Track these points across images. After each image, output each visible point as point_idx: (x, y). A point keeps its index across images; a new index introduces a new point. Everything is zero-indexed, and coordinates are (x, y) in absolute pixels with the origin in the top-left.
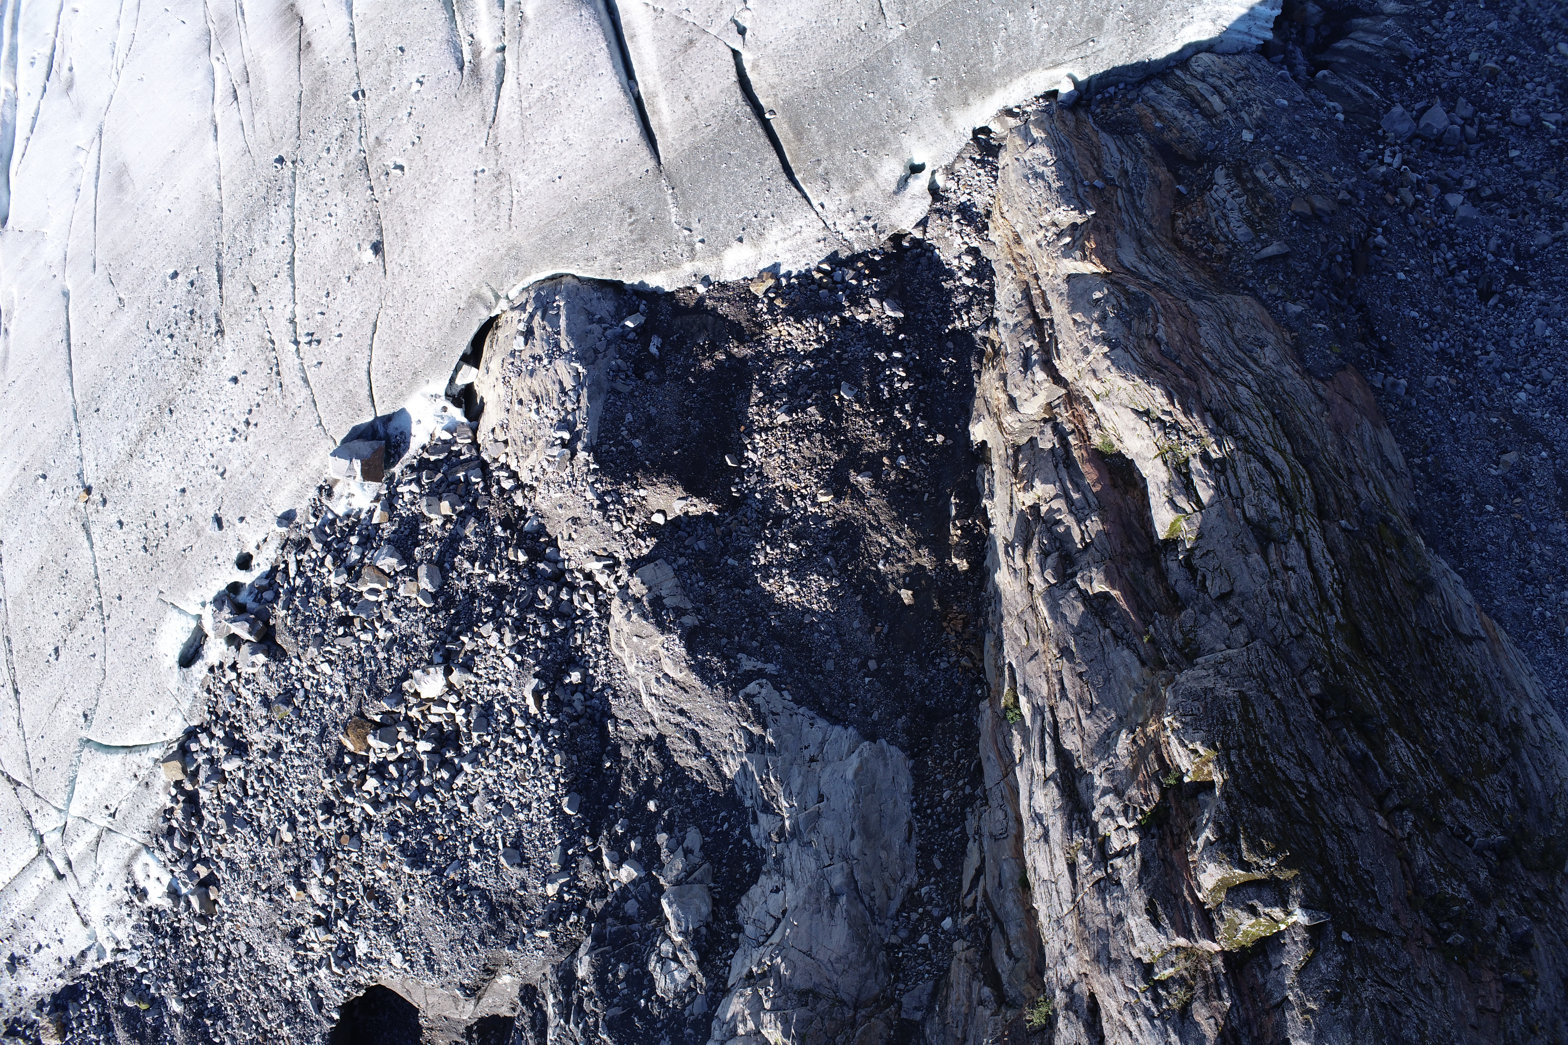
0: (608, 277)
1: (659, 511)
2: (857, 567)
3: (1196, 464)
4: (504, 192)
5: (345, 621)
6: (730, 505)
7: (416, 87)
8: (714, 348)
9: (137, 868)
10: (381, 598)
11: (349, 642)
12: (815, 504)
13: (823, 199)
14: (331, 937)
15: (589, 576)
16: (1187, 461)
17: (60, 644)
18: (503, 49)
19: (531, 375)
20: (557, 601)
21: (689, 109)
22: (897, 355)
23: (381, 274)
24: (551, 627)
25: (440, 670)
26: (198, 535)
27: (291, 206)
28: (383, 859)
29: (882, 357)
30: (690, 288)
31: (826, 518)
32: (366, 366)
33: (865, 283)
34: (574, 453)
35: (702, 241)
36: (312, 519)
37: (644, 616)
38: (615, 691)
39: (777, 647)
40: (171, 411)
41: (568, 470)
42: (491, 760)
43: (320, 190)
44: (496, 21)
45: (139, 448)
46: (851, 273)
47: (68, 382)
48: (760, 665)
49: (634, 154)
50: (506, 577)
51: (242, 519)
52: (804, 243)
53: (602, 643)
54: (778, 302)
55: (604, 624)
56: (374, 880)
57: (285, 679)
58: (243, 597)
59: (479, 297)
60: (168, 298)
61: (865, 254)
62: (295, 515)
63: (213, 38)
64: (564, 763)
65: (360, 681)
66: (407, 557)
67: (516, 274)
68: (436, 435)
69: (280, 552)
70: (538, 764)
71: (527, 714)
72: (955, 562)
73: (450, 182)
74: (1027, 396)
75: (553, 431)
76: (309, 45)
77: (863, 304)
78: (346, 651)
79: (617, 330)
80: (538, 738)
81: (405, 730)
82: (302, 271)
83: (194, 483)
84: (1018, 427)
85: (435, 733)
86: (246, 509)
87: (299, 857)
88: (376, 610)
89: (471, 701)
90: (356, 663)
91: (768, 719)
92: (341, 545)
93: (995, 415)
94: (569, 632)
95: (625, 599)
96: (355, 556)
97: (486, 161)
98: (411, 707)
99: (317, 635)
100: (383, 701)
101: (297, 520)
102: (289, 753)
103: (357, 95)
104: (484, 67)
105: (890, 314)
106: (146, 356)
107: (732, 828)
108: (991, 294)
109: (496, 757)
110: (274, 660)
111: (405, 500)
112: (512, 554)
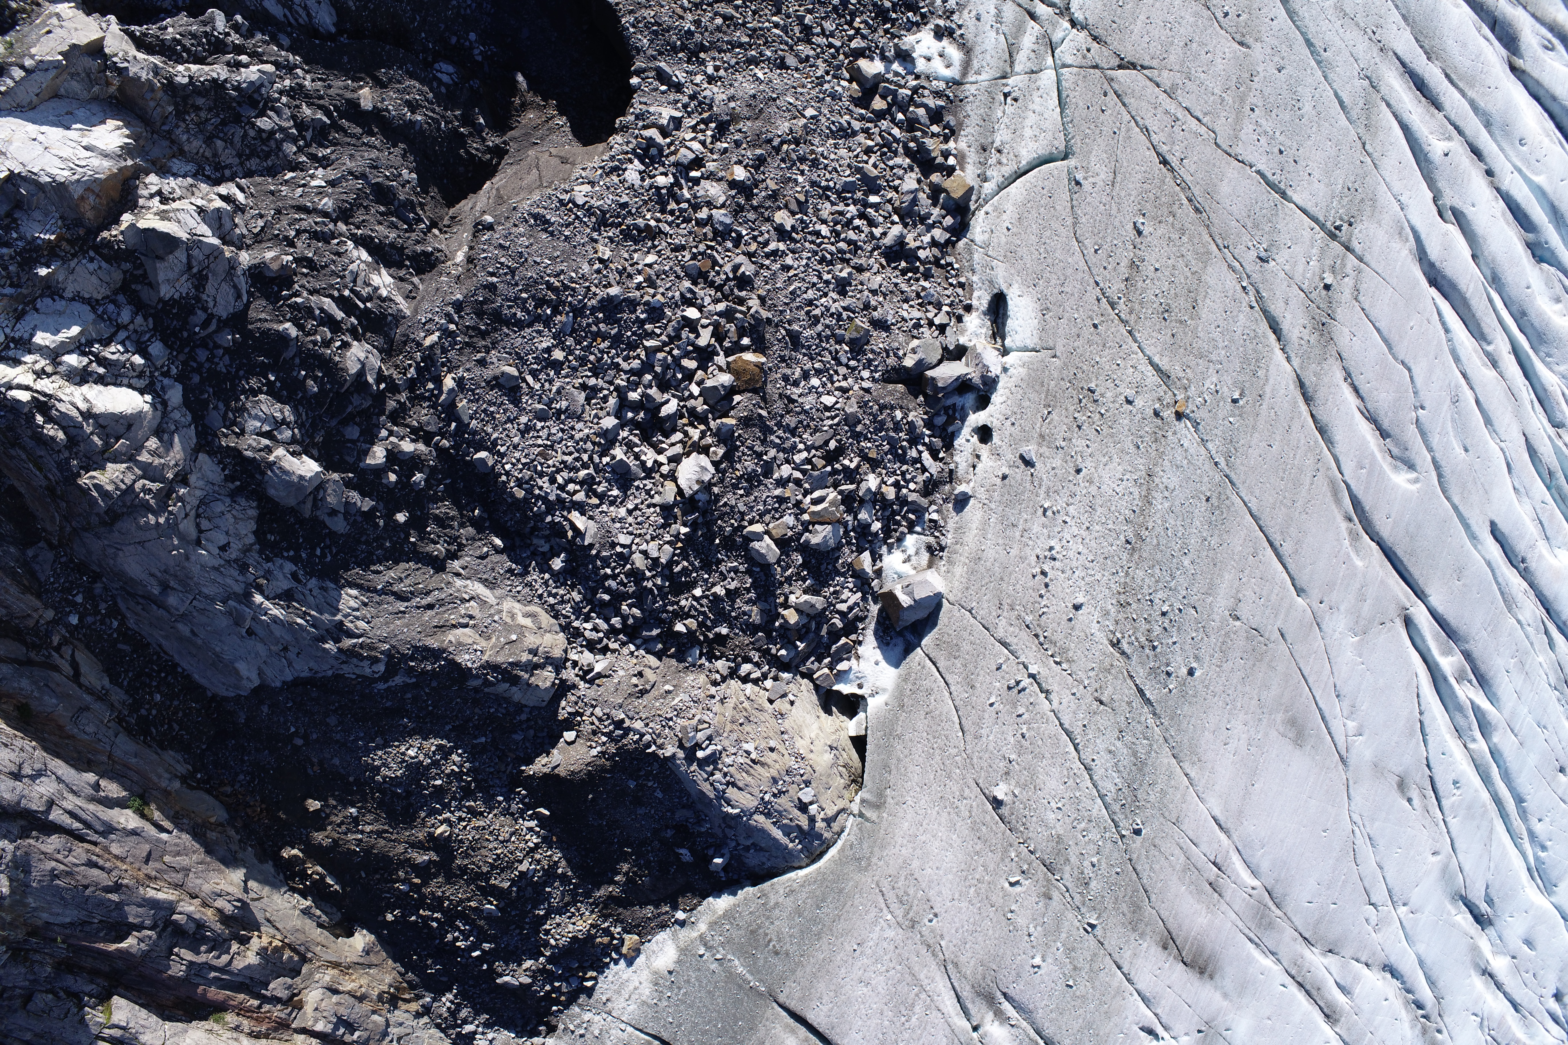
0: (766, 885)
1: (573, 742)
2: (373, 798)
4: (899, 913)
5: (831, 457)
6: (519, 780)
7: (1037, 961)
8: (630, 881)
9: (955, 54)
10: (808, 499)
11: (819, 439)
12: (447, 821)
13: (625, 1036)
14: (672, 159)
15: (605, 650)
17: (1138, 240)
18: (975, 1029)
19: (773, 778)
20: (618, 613)
22: (476, 954)
23: (980, 781)
24: (608, 591)
25: (688, 492)
26: (1042, 436)
27: (1102, 797)
28: (648, 279)
29: (486, 946)
30: (691, 910)
31: (429, 815)
32: (953, 688)
33: (548, 988)
34: (681, 746)
35: (701, 956)
36: (935, 516)
37: (515, 664)
38: (513, 574)
39: (389, 704)
40: (1128, 542)
41: (678, 729)
42: (589, 446)
43: (1083, 825)
45: (1144, 487)
46: (564, 990)
47: (1254, 509)
48: (390, 683)
49: (800, 999)
50: (683, 603)
51: (1004, 477)
52: (618, 992)
53: (552, 606)
54: (606, 940)
55: (563, 621)
56: (655, 247)
57: (870, 361)
58: (970, 399)
59: (878, 806)
60: (1187, 647)
61: (567, 1007)
62: (955, 509)
63: (1270, 904)
64: (512, 495)
65: (782, 416)
66: (806, 549)
67: (851, 846)
68: (853, 661)
69: (952, 466)
70: (541, 475)
71: (581, 508)
72: (295, 852)
73: (956, 896)
74: (324, 1004)
75: (719, 748)
76: (1165, 948)
77: (534, 974)
78: (816, 430)
79: (725, 851)
80: (552, 498)
81: (699, 409)
82: (1062, 744)
83: (1071, 485)
84: (317, 976)
85: (667, 427)
86: (1005, 490)
87: (755, 209)
88: (807, 486)
89: (644, 478)
90: (796, 428)
91: (344, 658)
92: (887, 513)
93: (349, 968)
94: (589, 596)
95: (549, 660)
96: (863, 515)
97: (932, 931)
98: (703, 435)
99: (859, 422)
100: (739, 419)
101: (950, 505)
102: (826, 295)
103: (1093, 926)
104: (984, 1007)
105: (507, 979)
106: (1181, 580)
107: (312, 555)
108: (443, 1031)
109: (585, 451)
110: (894, 368)
111: (846, 591)
112: (692, 623)
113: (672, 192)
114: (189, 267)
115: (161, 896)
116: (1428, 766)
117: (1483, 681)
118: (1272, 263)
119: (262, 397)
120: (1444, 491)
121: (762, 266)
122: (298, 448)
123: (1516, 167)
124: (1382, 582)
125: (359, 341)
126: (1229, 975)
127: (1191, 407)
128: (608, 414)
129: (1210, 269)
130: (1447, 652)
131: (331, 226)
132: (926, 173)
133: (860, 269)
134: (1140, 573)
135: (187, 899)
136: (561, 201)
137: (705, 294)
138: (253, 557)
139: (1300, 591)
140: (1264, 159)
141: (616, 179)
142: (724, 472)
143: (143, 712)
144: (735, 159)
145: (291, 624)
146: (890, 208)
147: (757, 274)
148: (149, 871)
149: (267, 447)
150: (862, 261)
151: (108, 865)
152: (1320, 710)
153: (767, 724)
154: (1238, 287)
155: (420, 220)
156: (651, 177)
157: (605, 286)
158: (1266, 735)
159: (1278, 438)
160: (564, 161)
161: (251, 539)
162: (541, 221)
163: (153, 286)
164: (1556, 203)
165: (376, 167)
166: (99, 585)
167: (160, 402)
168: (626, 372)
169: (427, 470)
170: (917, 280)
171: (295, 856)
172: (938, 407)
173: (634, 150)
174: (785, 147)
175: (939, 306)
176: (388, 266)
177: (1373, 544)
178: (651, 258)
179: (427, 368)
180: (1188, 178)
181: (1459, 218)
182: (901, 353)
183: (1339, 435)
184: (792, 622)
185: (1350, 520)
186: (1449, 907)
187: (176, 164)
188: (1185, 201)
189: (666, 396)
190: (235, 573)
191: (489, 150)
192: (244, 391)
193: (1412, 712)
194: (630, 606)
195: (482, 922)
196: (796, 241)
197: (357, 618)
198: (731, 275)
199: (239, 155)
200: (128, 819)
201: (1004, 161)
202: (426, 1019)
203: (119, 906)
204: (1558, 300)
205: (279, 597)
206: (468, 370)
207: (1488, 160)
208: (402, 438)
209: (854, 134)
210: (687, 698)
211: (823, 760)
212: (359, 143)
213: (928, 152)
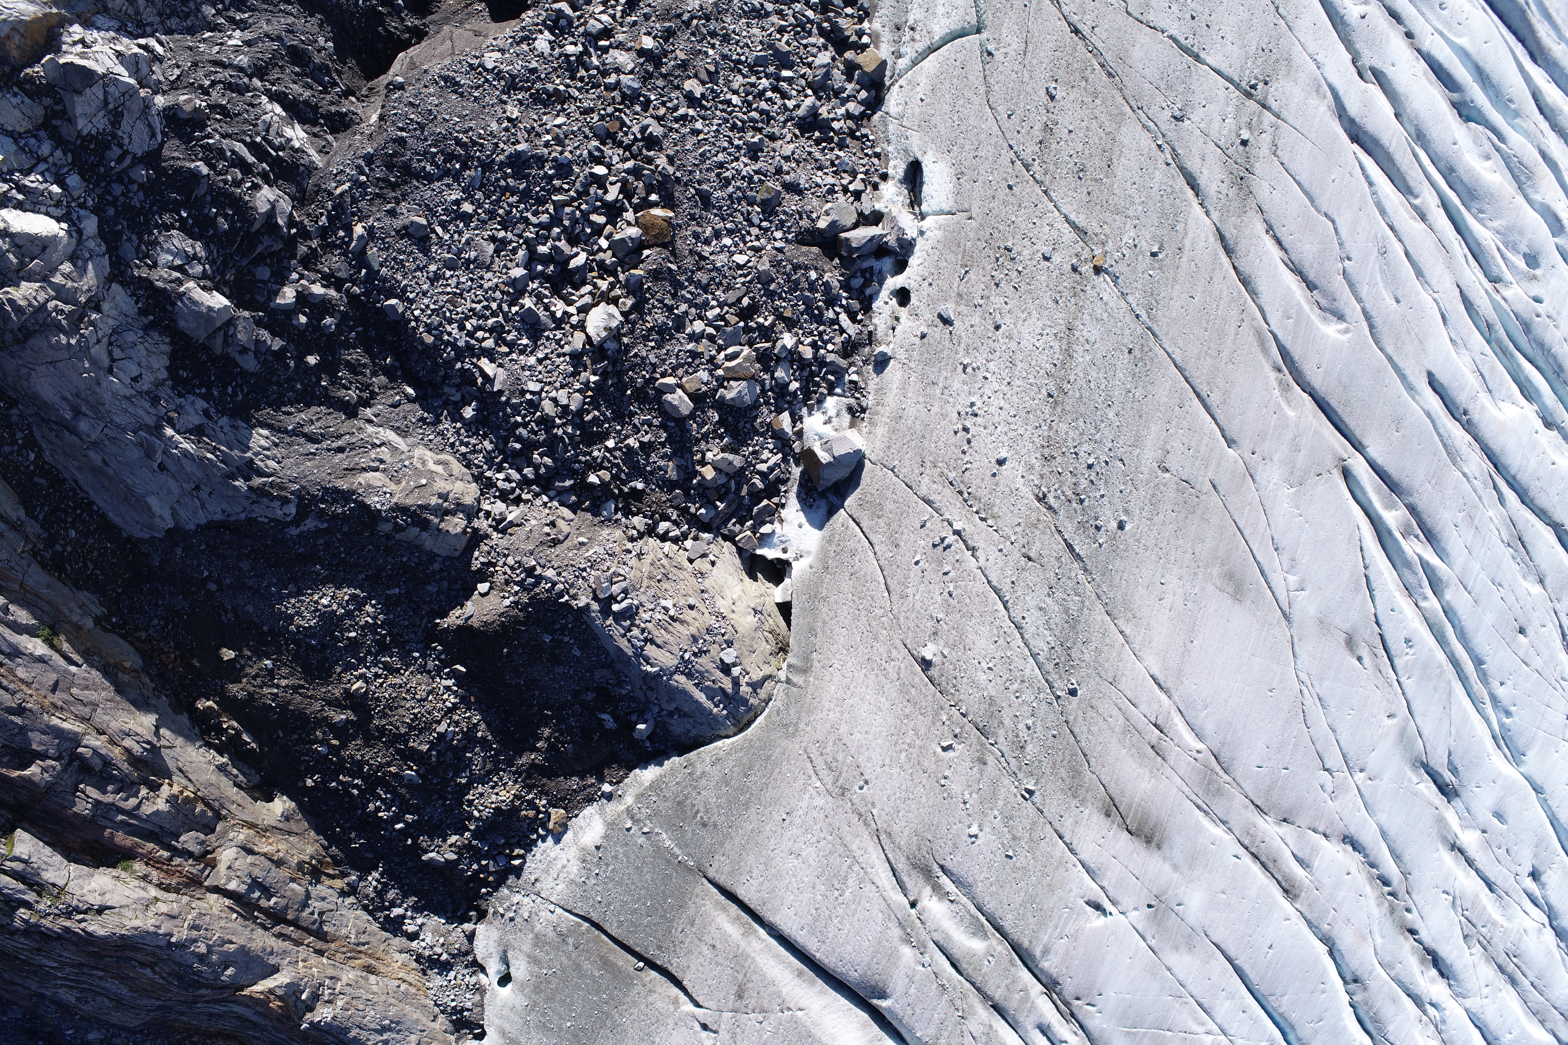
0: (693, 755)
1: (487, 594)
2: (288, 650)
3: (30, 897)
4: (829, 780)
5: (746, 314)
6: (434, 634)
7: (974, 830)
8: (552, 748)
10: (722, 355)
11: (732, 297)
12: (362, 677)
13: (554, 917)
14: (581, 29)
15: (518, 501)
16: (39, 895)
17: (1051, 104)
18: (913, 905)
19: (693, 636)
20: (530, 463)
21: (706, 937)
22: (399, 826)
23: (908, 642)
24: (519, 439)
25: (596, 339)
26: (960, 295)
27: (1034, 656)
28: (556, 138)
29: (409, 817)
30: (618, 783)
31: (345, 671)
32: (877, 548)
33: (475, 867)
34: (595, 598)
35: (628, 830)
36: (855, 377)
37: (425, 507)
38: (425, 423)
39: (301, 550)
40: (1050, 396)
41: (592, 580)
42: (498, 294)
43: (1016, 686)
44: (933, 927)
45: (1065, 341)
46: (492, 869)
47: (1178, 360)
48: (302, 528)
49: (731, 874)
50: (596, 453)
51: (923, 336)
52: (547, 872)
53: (464, 455)
54: (531, 813)
55: (475, 471)
56: (564, 110)
57: (782, 222)
58: (887, 263)
59: (804, 671)
60: (1116, 500)
61: (496, 889)
62: (875, 371)
63: (1218, 768)
64: (421, 339)
65: (693, 272)
66: (721, 405)
67: (778, 712)
68: (777, 524)
69: (871, 328)
70: (450, 321)
71: (490, 355)
72: (210, 703)
73: (887, 762)
74: (238, 863)
75: (636, 602)
76: (1108, 815)
77: (460, 850)
78: (729, 288)
79: (648, 716)
80: (461, 343)
81: (608, 262)
82: (990, 602)
83: (990, 342)
84: (231, 835)
85: (577, 279)
86: (924, 349)
87: (664, 76)
88: (721, 342)
89: (555, 329)
90: (708, 285)
91: (254, 497)
92: (806, 373)
93: (266, 831)
94: (501, 446)
95: (460, 507)
96: (780, 374)
97: (863, 799)
98: (612, 286)
99: (773, 280)
100: (649, 272)
101: (871, 367)
102: (737, 159)
103: (1031, 792)
104: (921, 881)
105: (432, 855)
106: (1107, 433)
107: (224, 393)
108: (371, 913)
109: (494, 300)
110: (807, 230)
111: (766, 452)
112: (606, 475)
113: (581, 60)
114: (106, 103)
115: (65, 725)
116: (1377, 623)
117: (1430, 536)
118: (1187, 122)
119: (174, 232)
120: (1377, 343)
121: (671, 129)
122: (209, 283)
123: (1437, 30)
124: (1316, 432)
125: (271, 186)
126: (1178, 845)
127: (1109, 261)
128: (517, 265)
129: (1124, 130)
130: (1391, 506)
131: (246, 80)
132: (840, 51)
133: (773, 138)
134: (1064, 427)
135: (94, 733)
136: (471, 65)
137: (613, 154)
138: (165, 392)
139: (1230, 443)
140: (1176, 24)
141: (525, 47)
142: (634, 323)
143: (58, 548)
144: (644, 31)
145: (202, 459)
146: (803, 82)
147: (665, 136)
148: (55, 700)
149: (178, 279)
150: (776, 130)
151: (12, 686)
152: (1258, 563)
153: (687, 582)
154: (1154, 146)
155: (335, 84)
156: (561, 47)
157: (513, 144)
158: (1203, 589)
159: (1200, 289)
160: (477, 34)
161: (163, 374)
162: (451, 83)
163: (71, 121)
164: (1481, 64)
165: (292, 32)
166: (14, 411)
167: (76, 230)
168: (535, 226)
169: (339, 316)
170: (832, 150)
171: (210, 708)
172: (854, 268)
173: (544, 21)
174: (695, 22)
175: (854, 174)
176: (302, 122)
177: (1305, 395)
178: (560, 120)
179: (338, 217)
180: (1099, 45)
181: (1379, 78)
182: (814, 216)
183: (1262, 285)
184: (709, 477)
185: (1280, 370)
186: (1410, 774)
187: (100, 20)
188: (1098, 67)
189: (575, 250)
190: (147, 405)
191: (408, 29)
192: (157, 226)
193: (1355, 566)
194: (541, 455)
195: (403, 791)
196: (707, 109)
197: (268, 457)
198: (639, 136)
199: (160, 14)
200: (37, 647)
201: (918, 37)
202: (352, 899)
203: (23, 730)
204: (1488, 158)
205: (190, 431)
206: (378, 220)
207: (1407, 22)
208: (314, 282)
209: (768, 14)
210: (602, 551)
211: (746, 622)
212: (276, 10)
213: (841, 30)
